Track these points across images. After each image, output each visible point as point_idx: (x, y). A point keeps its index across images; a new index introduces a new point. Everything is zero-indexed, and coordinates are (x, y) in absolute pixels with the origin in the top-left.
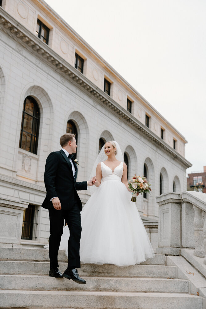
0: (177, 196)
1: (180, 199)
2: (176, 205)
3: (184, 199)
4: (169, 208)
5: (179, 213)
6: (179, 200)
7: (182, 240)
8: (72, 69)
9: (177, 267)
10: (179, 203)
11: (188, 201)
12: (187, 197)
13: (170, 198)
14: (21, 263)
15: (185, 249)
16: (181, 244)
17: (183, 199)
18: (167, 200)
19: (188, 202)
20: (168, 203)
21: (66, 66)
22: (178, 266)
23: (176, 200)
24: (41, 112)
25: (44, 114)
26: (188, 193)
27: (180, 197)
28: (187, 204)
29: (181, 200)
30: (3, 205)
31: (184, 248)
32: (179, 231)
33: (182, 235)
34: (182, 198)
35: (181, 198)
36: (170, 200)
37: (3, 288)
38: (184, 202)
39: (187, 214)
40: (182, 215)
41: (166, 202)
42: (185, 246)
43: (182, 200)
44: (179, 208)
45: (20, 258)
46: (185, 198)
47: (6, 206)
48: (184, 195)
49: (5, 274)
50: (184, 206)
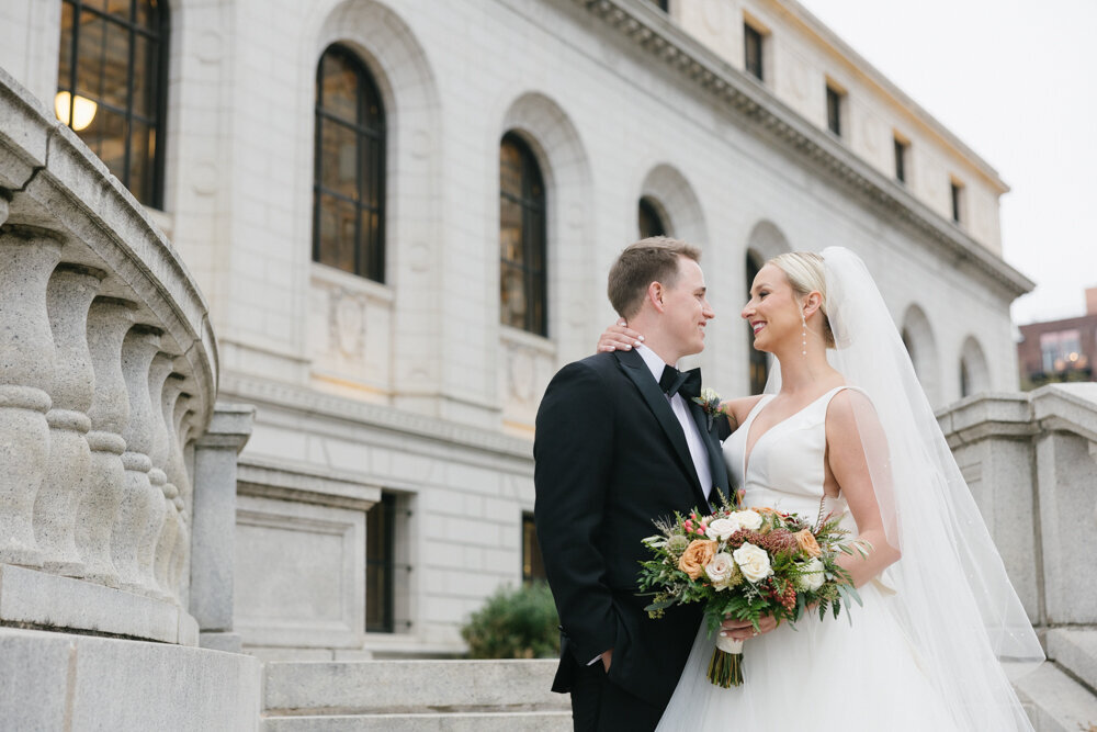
0: (1016, 407)
1: (1028, 419)
2: (1011, 447)
3: (1045, 419)
4: (980, 463)
5: (1028, 480)
6: (1024, 426)
7: (1048, 595)
9: (1033, 707)
10: (1025, 438)
11: (1064, 426)
12: (1062, 411)
13: (982, 419)
15: (1062, 631)
16: (1045, 611)
17: (1040, 422)
18: (970, 428)
19: (1064, 433)
20: (975, 442)
22: (1040, 703)
23: (1012, 426)
26: (1062, 392)
27: (1029, 412)
28: (1061, 439)
29: (1030, 423)
30: (280, 494)
31: (1060, 625)
32: (1030, 554)
33: (1046, 574)
34: (1039, 416)
35: (1033, 414)
36: (985, 427)
38: (1045, 433)
39: (1063, 481)
40: (1042, 489)
41: (967, 437)
42: (1062, 619)
43: (1036, 425)
44: (1025, 460)
45: (378, 703)
46: (1053, 417)
47: (294, 496)
48: (1047, 401)
50: (1047, 448)
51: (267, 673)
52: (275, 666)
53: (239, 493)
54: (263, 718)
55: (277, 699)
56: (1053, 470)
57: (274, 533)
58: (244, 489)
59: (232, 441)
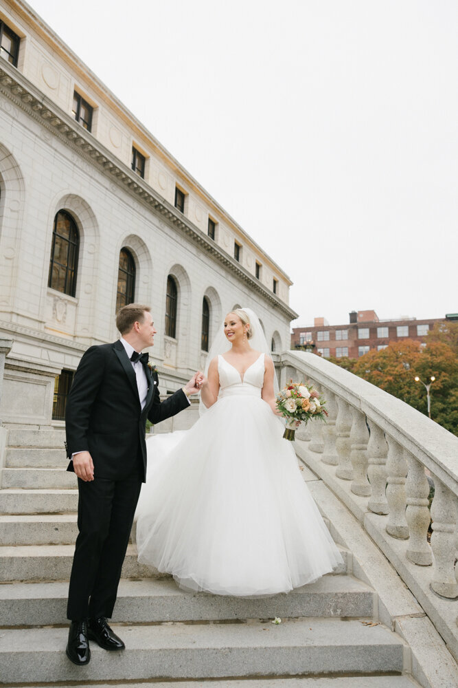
1: (279, 361)
3: (284, 361)
6: (278, 363)
8: (127, 171)
10: (278, 367)
11: (289, 364)
12: (289, 359)
14: (51, 452)
19: (290, 366)
21: (118, 166)
24: (81, 234)
25: (85, 238)
27: (280, 359)
28: (288, 368)
30: (23, 369)
34: (282, 360)
37: (25, 487)
38: (284, 366)
43: (281, 363)
45: (49, 445)
46: (286, 361)
48: (285, 356)
49: (27, 466)
50: (284, 371)
51: (9, 433)
52: (13, 431)
53: (5, 368)
54: (6, 449)
55: (13, 442)
56: (285, 378)
57: (20, 383)
58: (7, 367)
59: (4, 350)
